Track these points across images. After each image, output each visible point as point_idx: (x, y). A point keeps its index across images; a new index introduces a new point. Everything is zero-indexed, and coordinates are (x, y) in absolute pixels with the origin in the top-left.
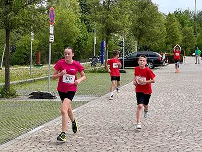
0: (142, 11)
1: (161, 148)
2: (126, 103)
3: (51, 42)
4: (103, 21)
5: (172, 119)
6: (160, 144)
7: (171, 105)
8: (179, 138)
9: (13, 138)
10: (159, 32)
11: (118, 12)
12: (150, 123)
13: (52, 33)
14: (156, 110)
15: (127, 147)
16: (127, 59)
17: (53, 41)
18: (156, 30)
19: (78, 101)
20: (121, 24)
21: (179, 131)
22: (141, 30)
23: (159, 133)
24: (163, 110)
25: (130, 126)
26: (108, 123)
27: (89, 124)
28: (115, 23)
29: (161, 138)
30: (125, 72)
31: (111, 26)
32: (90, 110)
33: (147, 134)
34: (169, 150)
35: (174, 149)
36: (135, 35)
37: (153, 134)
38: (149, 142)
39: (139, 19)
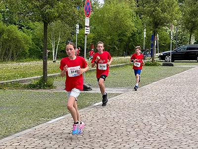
1: (173, 142)
3: (87, 34)
9: (30, 128)
11: (166, 4)
12: (174, 116)
13: (88, 25)
14: (186, 104)
15: (137, 140)
16: (177, 52)
17: (89, 33)
20: (169, 17)
22: (194, 23)
23: (178, 127)
24: (194, 103)
25: (151, 119)
26: (130, 115)
27: (110, 116)
28: (162, 15)
29: (177, 132)
30: (172, 65)
31: (159, 19)
32: (118, 102)
33: (164, 127)
34: (180, 144)
35: (186, 143)
36: (187, 28)
37: (171, 127)
38: (162, 136)
39: (191, 12)
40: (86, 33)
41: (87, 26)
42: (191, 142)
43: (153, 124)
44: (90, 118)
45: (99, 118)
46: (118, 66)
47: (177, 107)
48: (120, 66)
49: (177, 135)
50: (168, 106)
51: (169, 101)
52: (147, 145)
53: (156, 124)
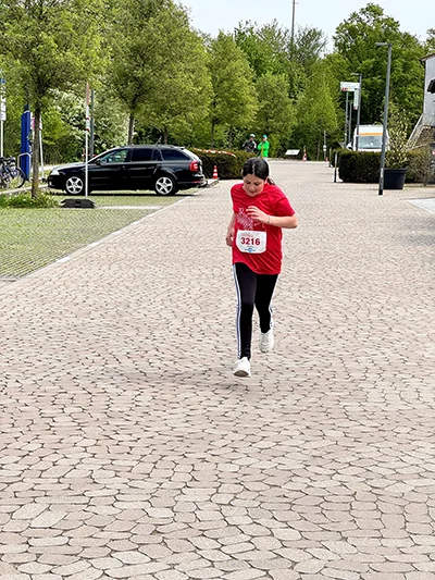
0: (141, 26)
1: (187, 443)
2: (89, 302)
4: (26, 55)
5: (223, 348)
6: (182, 429)
7: (222, 307)
8: (240, 408)
10: (190, 87)
11: (70, 25)
12: (158, 363)
14: (176, 323)
15: (85, 443)
16: (99, 165)
18: (183, 81)
20: (79, 63)
22: (139, 82)
23: (182, 396)
24: (198, 320)
25: (98, 375)
26: (31, 364)
28: (60, 58)
29: (187, 410)
30: (91, 205)
31: (50, 69)
33: (145, 398)
34: (209, 447)
35: (223, 442)
36: (123, 97)
37: (165, 397)
38: (151, 424)
39: (132, 49)
42: (236, 437)
43: (111, 389)
47: (156, 333)
49: (188, 418)
50: (132, 333)
51: (127, 318)
52: (118, 457)
53: (119, 391)
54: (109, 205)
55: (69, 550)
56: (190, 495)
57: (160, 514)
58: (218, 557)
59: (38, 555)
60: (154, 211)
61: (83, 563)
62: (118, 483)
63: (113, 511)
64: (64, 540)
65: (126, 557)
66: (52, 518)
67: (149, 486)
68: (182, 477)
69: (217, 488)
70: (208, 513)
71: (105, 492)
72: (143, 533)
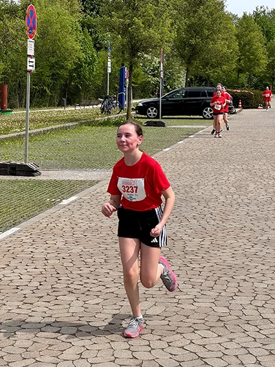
0: (195, 11)
1: (234, 270)
3: (30, 71)
4: (124, 30)
5: (252, 213)
6: (230, 261)
7: (250, 189)
8: (265, 250)
10: (225, 50)
11: (152, 13)
12: (212, 222)
13: (32, 54)
14: (222, 198)
16: (167, 100)
17: (33, 69)
18: (221, 46)
19: (80, 179)
20: (157, 36)
21: (265, 238)
22: (193, 47)
23: (229, 242)
24: (235, 197)
25: (177, 229)
27: (101, 224)
28: (145, 34)
29: (232, 251)
30: (163, 125)
31: (139, 40)
32: (103, 198)
33: (207, 243)
34: (248, 273)
35: (256, 270)
36: (182, 56)
37: (218, 242)
38: (211, 258)
39: (189, 26)
40: (29, 68)
41: (30, 56)
42: (264, 267)
43: (185, 237)
44: (67, 229)
45: (84, 228)
46: (66, 128)
47: (209, 204)
48: (69, 127)
49: (233, 255)
50: (195, 204)
51: (191, 195)
52: (193, 277)
53: (191, 239)
54: (175, 124)
55: (169, 328)
56: (238, 300)
57: (221, 310)
58: (258, 336)
59: (152, 330)
60: (203, 129)
61: (179, 335)
62: (195, 292)
63: (192, 307)
64: (166, 322)
65: (204, 333)
66: (158, 310)
67: (213, 294)
68: (232, 289)
69: (255, 297)
70: (250, 311)
71: (188, 297)
72: (212, 320)
